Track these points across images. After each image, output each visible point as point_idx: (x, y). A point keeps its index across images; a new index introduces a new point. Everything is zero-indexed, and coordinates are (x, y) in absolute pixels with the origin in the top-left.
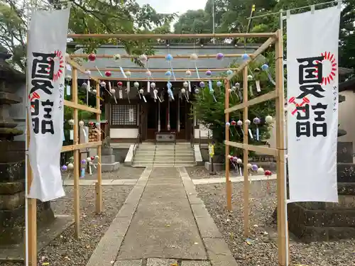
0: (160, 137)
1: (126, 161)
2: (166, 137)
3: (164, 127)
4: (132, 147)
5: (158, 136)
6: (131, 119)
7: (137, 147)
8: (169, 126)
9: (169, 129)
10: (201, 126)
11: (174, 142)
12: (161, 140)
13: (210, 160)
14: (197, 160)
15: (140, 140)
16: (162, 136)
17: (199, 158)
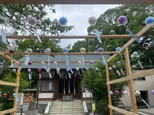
0: (65, 98)
1: (45, 112)
2: (68, 97)
3: (67, 92)
4: (49, 104)
5: (63, 97)
6: (50, 88)
7: (52, 104)
8: (69, 91)
9: (69, 93)
10: (86, 91)
11: (73, 100)
12: (65, 99)
13: (93, 112)
14: (85, 111)
15: (54, 99)
16: (66, 97)
17: (86, 110)
